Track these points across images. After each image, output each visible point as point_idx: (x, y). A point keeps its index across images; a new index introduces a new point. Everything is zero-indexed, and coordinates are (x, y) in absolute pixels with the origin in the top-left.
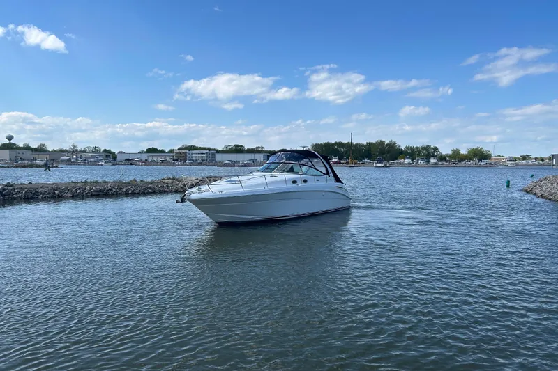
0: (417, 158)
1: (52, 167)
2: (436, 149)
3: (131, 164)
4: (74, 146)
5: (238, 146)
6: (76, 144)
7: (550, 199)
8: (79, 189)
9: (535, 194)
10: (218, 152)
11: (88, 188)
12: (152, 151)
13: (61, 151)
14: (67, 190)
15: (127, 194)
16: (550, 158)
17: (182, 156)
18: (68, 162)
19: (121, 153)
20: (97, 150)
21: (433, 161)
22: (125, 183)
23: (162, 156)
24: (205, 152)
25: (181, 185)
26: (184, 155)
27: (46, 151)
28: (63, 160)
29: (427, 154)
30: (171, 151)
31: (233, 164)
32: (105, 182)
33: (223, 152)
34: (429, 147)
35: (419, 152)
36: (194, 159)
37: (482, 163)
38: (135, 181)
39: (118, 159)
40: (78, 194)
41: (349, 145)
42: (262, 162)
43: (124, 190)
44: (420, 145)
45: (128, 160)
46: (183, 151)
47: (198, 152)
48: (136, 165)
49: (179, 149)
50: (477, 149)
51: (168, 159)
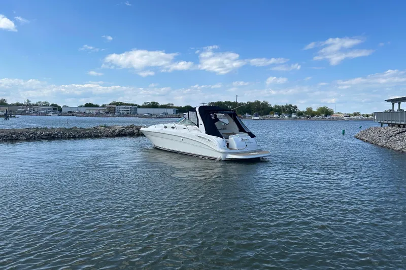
0: (283, 114)
1: (11, 117)
2: (296, 107)
3: (73, 115)
4: (28, 101)
5: (154, 103)
6: (30, 100)
7: (372, 143)
8: (32, 133)
9: (363, 140)
10: (139, 107)
11: (39, 133)
12: (89, 105)
13: (18, 105)
14: (22, 134)
15: (69, 138)
16: (372, 115)
17: (112, 109)
18: (23, 113)
19: (65, 107)
20: (46, 104)
21: (293, 116)
22: (68, 130)
23: (96, 110)
24: (129, 106)
25: (111, 131)
26: (113, 109)
27: (6, 105)
28: (19, 112)
29: (289, 110)
30: (104, 106)
31: (150, 116)
32: (52, 129)
33: (143, 107)
34: (291, 106)
35: (284, 110)
36: (121, 112)
37: (327, 118)
38: (76, 128)
39: (63, 111)
40: (31, 137)
41: (235, 104)
42: (172, 115)
43: (67, 134)
44: (284, 105)
45: (71, 112)
46: (113, 106)
47: (124, 106)
48: (77, 116)
49: (109, 105)
50: (324, 108)
51: (101, 112)
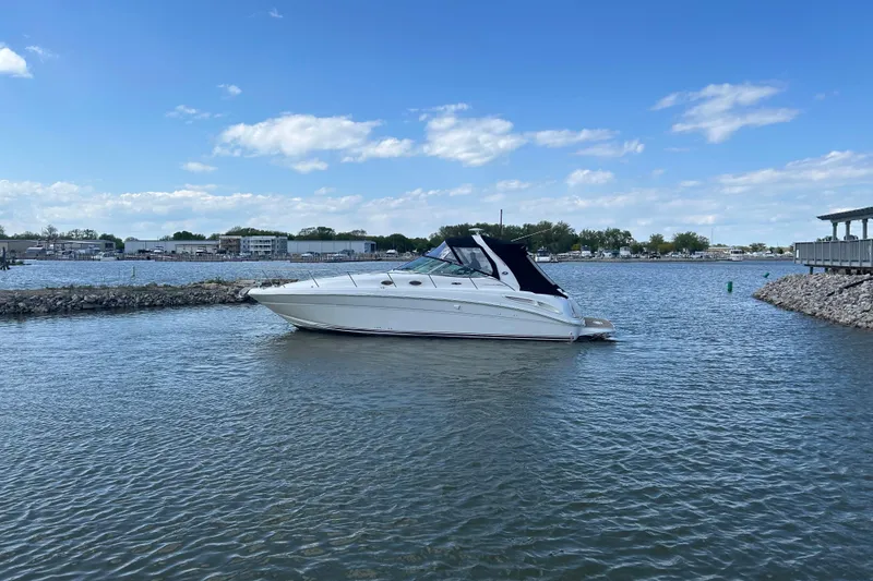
0: (600, 249)
1: (14, 264)
2: (627, 234)
3: (149, 258)
4: (51, 229)
5: (324, 229)
6: (54, 226)
7: (792, 310)
8: (60, 299)
9: (771, 302)
10: (291, 238)
11: (75, 297)
12: (183, 236)
13: (29, 237)
14: (38, 300)
15: (141, 307)
16: (791, 249)
17: (233, 245)
18: (41, 255)
19: (131, 240)
20: (90, 236)
21: (623, 252)
22: (138, 290)
23: (199, 246)
24: (270, 238)
25: (231, 291)
26: (235, 243)
27: (3, 238)
28: (31, 252)
29: (614, 241)
30: (215, 238)
31: (316, 257)
32: (104, 288)
33: (300, 238)
34: (617, 231)
35: (603, 240)
36: (252, 249)
37: (694, 257)
38: (156, 285)
39: (127, 250)
40: (59, 308)
41: (498, 229)
42: (362, 255)
43: (137, 300)
44: (603, 229)
45: (144, 251)
46: (236, 237)
47: (259, 238)
48: (156, 259)
49: (227, 234)
50: (688, 234)
51: (209, 250)
